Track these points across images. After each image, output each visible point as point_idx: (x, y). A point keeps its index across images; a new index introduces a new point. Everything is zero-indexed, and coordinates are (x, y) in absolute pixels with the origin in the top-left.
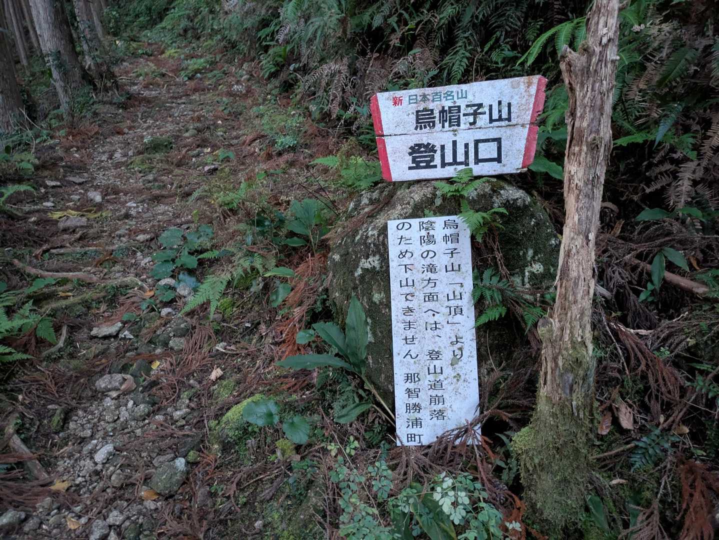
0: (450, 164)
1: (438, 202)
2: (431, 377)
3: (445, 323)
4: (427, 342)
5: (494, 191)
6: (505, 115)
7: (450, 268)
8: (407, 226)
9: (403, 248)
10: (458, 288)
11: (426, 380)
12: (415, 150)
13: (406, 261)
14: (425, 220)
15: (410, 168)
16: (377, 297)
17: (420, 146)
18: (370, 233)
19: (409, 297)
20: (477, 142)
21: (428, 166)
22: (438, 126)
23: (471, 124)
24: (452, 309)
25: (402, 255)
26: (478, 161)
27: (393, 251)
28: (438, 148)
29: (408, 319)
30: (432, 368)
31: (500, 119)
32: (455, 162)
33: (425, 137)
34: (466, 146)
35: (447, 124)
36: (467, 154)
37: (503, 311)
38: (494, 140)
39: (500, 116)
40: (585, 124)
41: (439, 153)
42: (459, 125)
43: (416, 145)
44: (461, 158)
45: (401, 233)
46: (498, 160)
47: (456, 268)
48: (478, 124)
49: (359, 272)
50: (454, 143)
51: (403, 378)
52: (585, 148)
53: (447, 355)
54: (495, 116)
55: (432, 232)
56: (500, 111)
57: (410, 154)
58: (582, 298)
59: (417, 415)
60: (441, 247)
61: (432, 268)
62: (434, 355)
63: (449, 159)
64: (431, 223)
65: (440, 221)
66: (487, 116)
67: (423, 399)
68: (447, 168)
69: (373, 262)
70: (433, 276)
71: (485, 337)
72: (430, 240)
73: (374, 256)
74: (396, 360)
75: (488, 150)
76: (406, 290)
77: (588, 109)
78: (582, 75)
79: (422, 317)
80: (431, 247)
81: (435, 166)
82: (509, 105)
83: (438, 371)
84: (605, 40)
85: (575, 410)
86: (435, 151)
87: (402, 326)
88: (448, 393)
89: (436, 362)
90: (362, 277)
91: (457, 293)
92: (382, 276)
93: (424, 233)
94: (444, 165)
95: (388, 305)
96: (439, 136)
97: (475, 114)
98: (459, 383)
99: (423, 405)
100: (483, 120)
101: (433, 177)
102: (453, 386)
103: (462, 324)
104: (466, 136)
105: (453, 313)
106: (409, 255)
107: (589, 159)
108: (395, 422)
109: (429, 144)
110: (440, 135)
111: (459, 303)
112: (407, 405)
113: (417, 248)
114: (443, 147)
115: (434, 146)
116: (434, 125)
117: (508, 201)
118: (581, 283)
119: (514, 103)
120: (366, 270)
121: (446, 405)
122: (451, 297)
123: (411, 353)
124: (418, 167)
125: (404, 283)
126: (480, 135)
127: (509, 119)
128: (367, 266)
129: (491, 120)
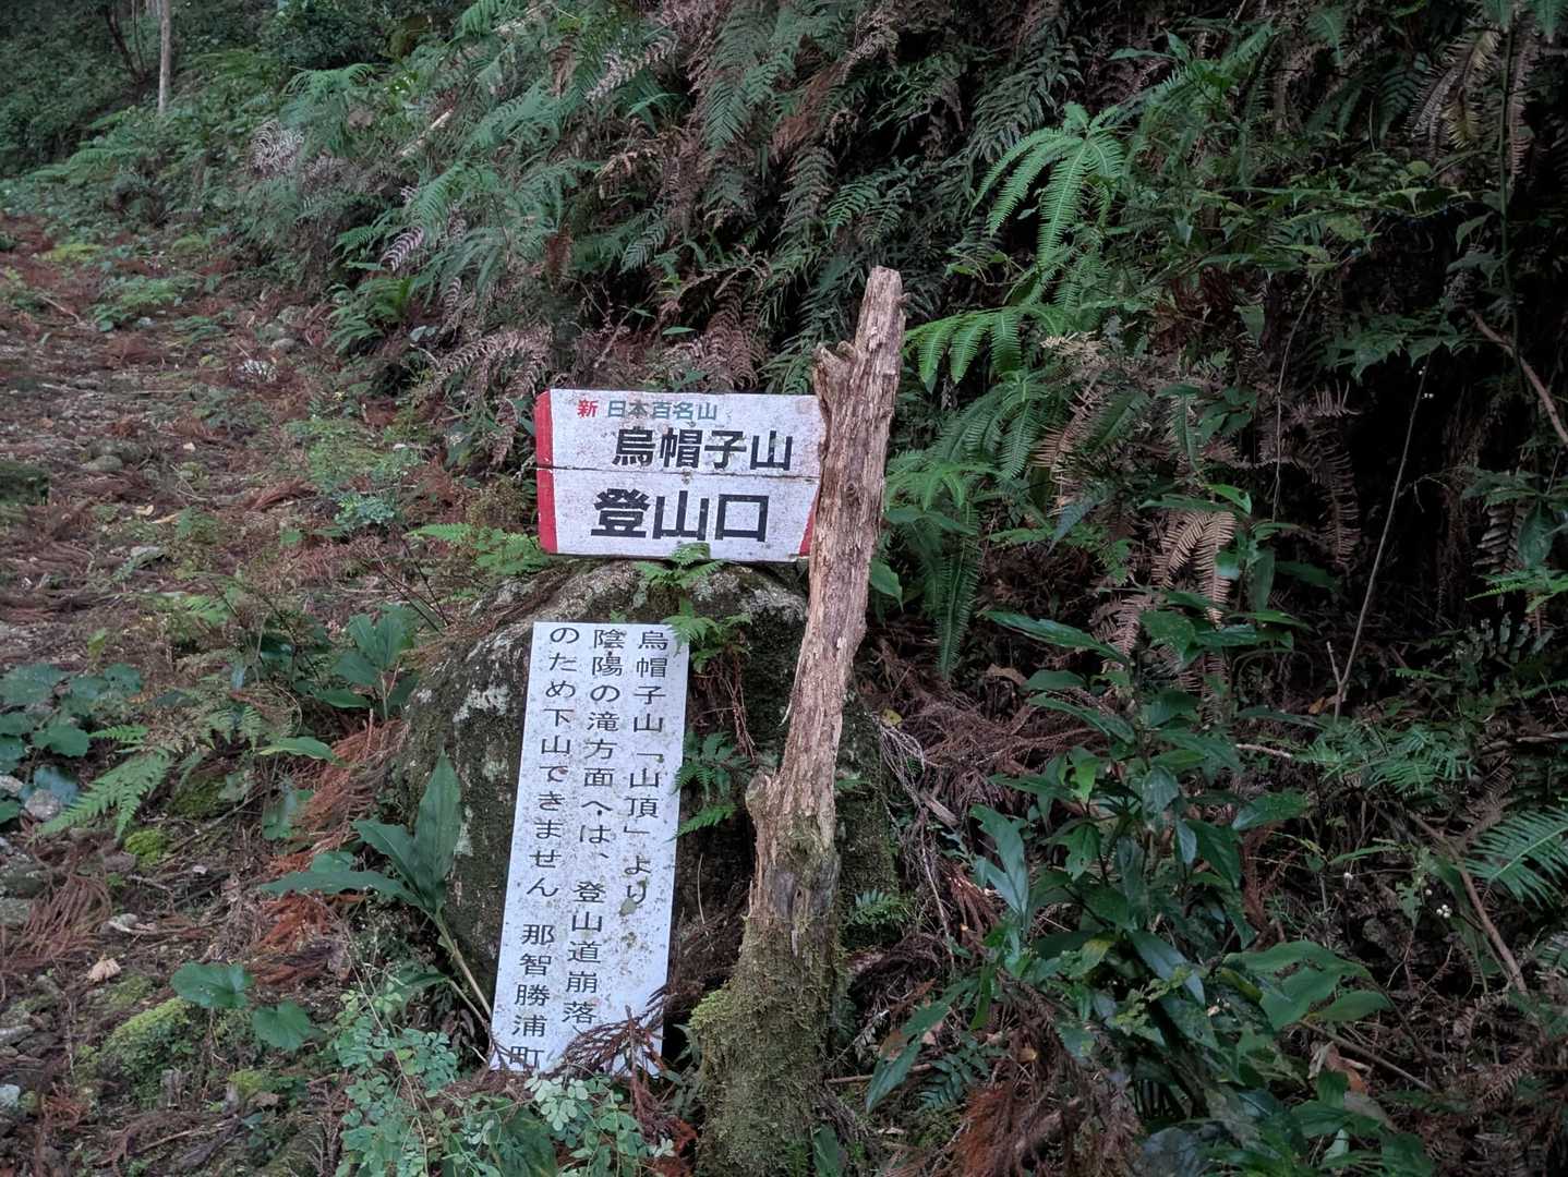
0: (670, 533)
1: (639, 600)
2: (578, 936)
3: (619, 831)
4: (580, 864)
5: (744, 590)
6: (778, 458)
7: (642, 724)
8: (570, 636)
9: (558, 676)
10: (653, 766)
11: (568, 940)
12: (607, 499)
13: (559, 702)
14: (607, 627)
15: (595, 532)
16: (491, 768)
17: (618, 493)
18: (498, 643)
19: (556, 774)
20: (724, 499)
21: (629, 533)
22: (658, 461)
23: (717, 465)
24: (638, 804)
25: (554, 689)
26: (722, 532)
27: (537, 683)
28: (652, 502)
29: (547, 816)
30: (581, 917)
31: (770, 463)
32: (680, 530)
33: (628, 478)
34: (705, 503)
35: (673, 461)
36: (703, 517)
37: (729, 811)
38: (754, 499)
39: (771, 458)
40: (840, 465)
41: (652, 509)
42: (695, 465)
43: (612, 491)
44: (691, 524)
45: (557, 648)
46: (759, 535)
47: (654, 724)
48: (731, 467)
49: (464, 713)
50: (683, 496)
51: (521, 932)
52: (839, 502)
53: (615, 895)
54: (763, 457)
55: (616, 652)
56: (771, 450)
57: (598, 506)
58: (819, 745)
59: (538, 1010)
60: (631, 680)
61: (608, 721)
62: (590, 891)
63: (669, 523)
64: (619, 634)
65: (634, 631)
66: (748, 455)
67: (555, 980)
68: (665, 539)
69: (495, 698)
70: (608, 736)
71: (694, 867)
72: (612, 665)
73: (498, 686)
74: (512, 895)
75: (742, 516)
76: (552, 759)
77: (845, 443)
78: (841, 391)
79: (576, 816)
80: (612, 680)
81: (642, 534)
82: (789, 441)
83: (593, 924)
84: (873, 345)
85: (794, 946)
86: (645, 507)
87: (534, 829)
88: (605, 971)
89: (590, 907)
90: (468, 724)
91: (650, 774)
92: (507, 729)
93: (601, 651)
94: (658, 533)
95: (512, 788)
96: (657, 481)
97: (727, 449)
98: (631, 951)
99: (552, 991)
100: (740, 461)
101: (636, 554)
102: (618, 957)
103: (652, 834)
104: (705, 484)
105: (637, 812)
106: (566, 691)
107: (845, 520)
108: (490, 1021)
109: (635, 492)
110: (659, 477)
111: (652, 792)
112: (521, 990)
113: (585, 680)
114: (661, 501)
115: (644, 497)
116: (649, 460)
117: (766, 610)
118: (819, 718)
119: (797, 437)
120: (477, 713)
121: (597, 994)
122: (638, 780)
123: (545, 884)
124: (610, 532)
125: (550, 745)
126: (731, 488)
127: (786, 466)
128: (481, 704)
129: (754, 464)
